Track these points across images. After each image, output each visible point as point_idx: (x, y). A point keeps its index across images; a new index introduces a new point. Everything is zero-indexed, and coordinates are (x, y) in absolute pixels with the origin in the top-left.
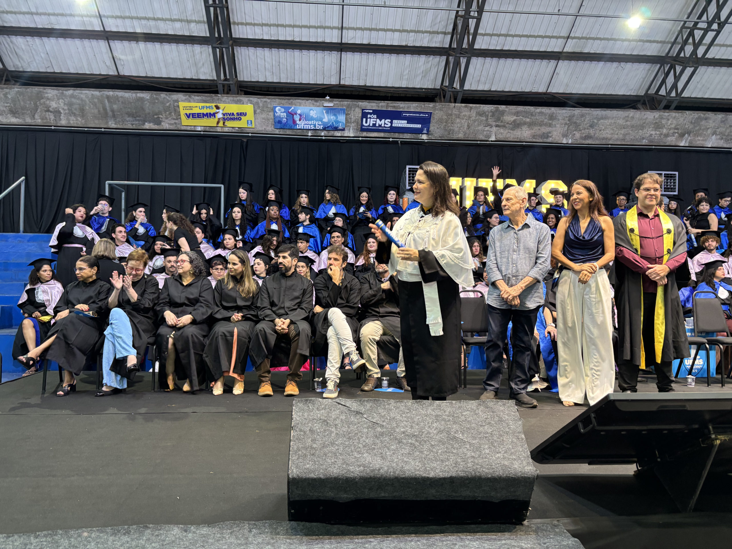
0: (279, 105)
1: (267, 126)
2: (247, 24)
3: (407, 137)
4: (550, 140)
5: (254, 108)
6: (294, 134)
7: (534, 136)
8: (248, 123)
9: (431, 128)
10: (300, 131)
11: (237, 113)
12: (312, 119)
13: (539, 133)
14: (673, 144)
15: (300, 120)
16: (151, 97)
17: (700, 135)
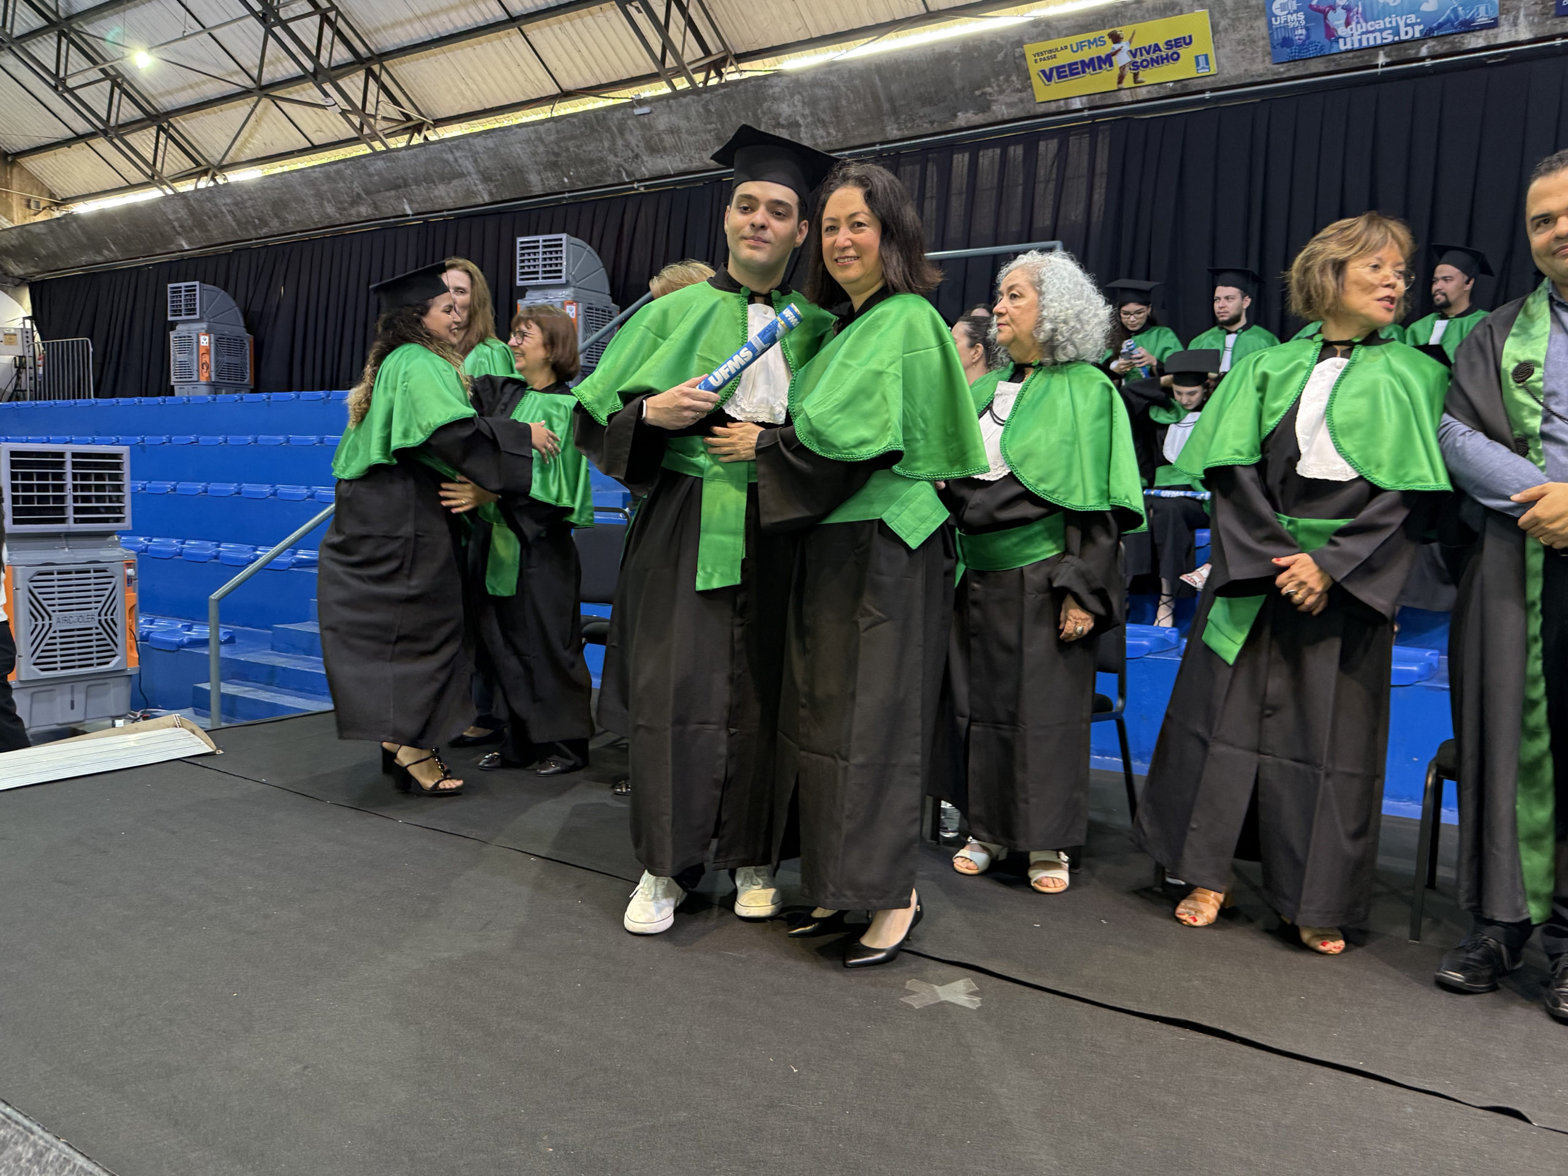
1: (1253, 60)
5: (1211, 16)
6: (1331, 69)
8: (1198, 64)
10: (1350, 55)
11: (1168, 43)
12: (1386, 11)
15: (1348, 23)
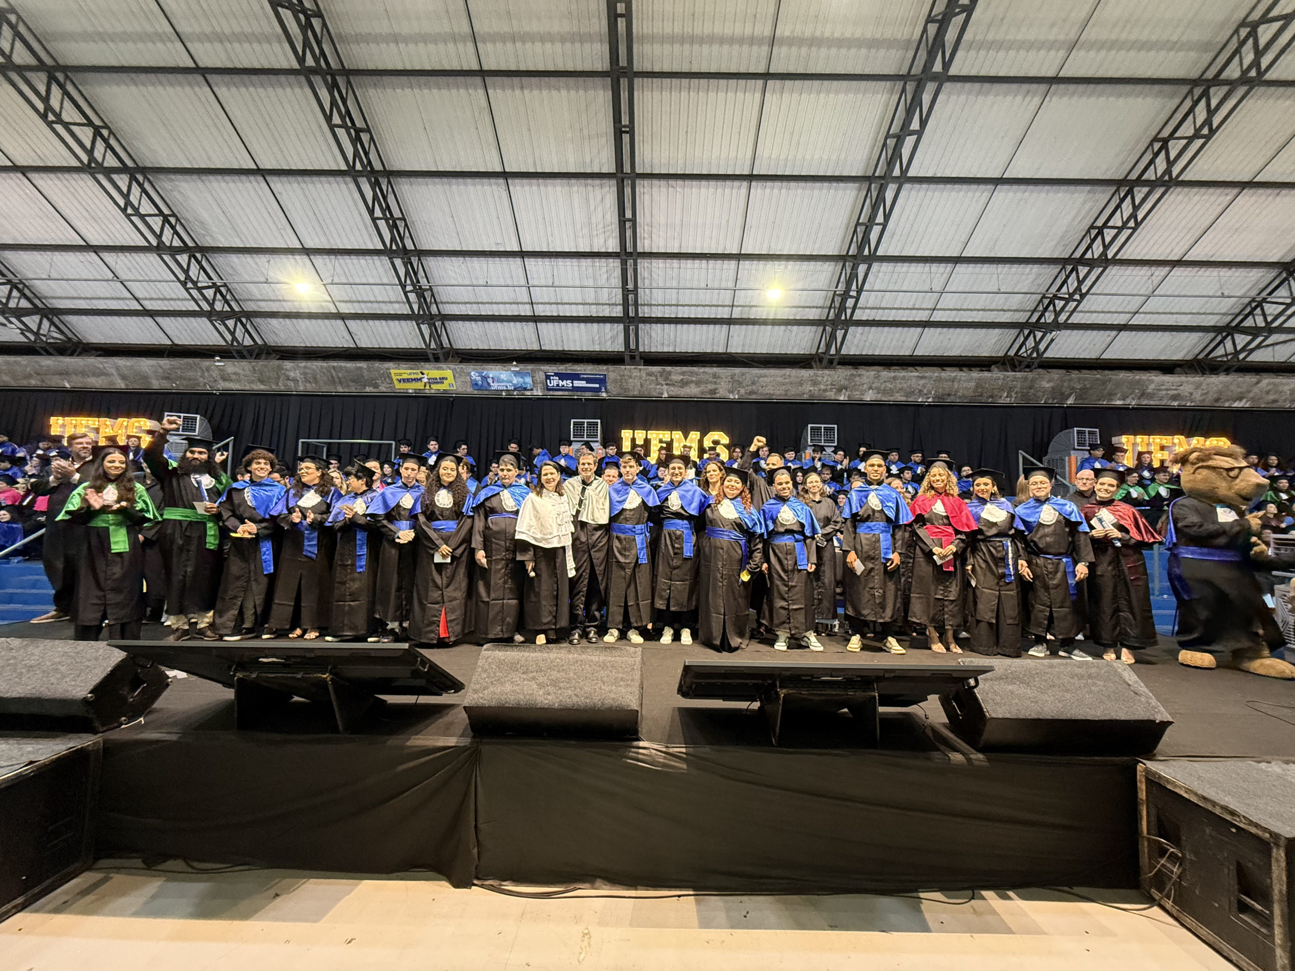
0: (474, 370)
1: (467, 388)
2: (452, 303)
3: (588, 395)
4: (718, 395)
5: (453, 373)
6: (491, 394)
7: (702, 393)
8: (450, 386)
9: (609, 388)
10: (496, 391)
11: (439, 378)
12: (503, 381)
13: (706, 390)
14: (833, 398)
15: (493, 382)
16: (368, 366)
17: (856, 390)
